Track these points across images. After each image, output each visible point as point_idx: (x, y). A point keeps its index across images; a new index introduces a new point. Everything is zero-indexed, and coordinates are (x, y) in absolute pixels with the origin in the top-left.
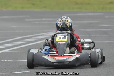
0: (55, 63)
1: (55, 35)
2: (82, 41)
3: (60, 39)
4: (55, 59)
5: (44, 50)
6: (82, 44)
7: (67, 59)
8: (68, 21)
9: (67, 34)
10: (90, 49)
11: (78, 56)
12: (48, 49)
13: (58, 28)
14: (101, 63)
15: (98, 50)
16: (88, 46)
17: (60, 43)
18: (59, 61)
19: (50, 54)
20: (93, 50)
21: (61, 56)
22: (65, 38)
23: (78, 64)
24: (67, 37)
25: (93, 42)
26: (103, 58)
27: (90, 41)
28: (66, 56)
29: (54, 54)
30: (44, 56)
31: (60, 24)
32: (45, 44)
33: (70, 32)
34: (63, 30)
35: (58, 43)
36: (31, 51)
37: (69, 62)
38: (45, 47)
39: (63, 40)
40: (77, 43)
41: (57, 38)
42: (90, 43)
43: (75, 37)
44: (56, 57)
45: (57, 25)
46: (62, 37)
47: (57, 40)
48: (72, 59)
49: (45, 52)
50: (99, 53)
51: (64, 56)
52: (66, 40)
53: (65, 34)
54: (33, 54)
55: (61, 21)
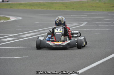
0: (54, 46)
1: (55, 28)
2: (73, 32)
3: (58, 31)
4: (54, 44)
5: (47, 37)
6: (73, 34)
7: (62, 43)
8: (62, 19)
9: (62, 28)
10: (78, 37)
11: (69, 42)
12: (50, 37)
13: (56, 23)
14: (84, 46)
15: (82, 38)
16: (77, 35)
17: (57, 33)
18: (56, 45)
19: (51, 40)
20: (79, 38)
21: (58, 42)
22: (61, 30)
23: (69, 47)
24: (62, 29)
25: (79, 33)
26: (86, 43)
27: (78, 32)
28: (61, 42)
29: (54, 40)
30: (47, 42)
31: (57, 21)
32: (49, 34)
33: (64, 26)
34: (59, 25)
35: (56, 33)
36: (39, 38)
37: (63, 46)
38: (49, 36)
39: (60, 31)
40: (69, 34)
41: (56, 30)
42: (77, 33)
43: (67, 30)
44: (55, 43)
45: (55, 22)
46: (59, 30)
47: (56, 32)
48: (65, 44)
49: (48, 39)
50: (83, 40)
51: (60, 42)
52: (61, 31)
53: (61, 28)
54: (40, 40)
55: (58, 19)
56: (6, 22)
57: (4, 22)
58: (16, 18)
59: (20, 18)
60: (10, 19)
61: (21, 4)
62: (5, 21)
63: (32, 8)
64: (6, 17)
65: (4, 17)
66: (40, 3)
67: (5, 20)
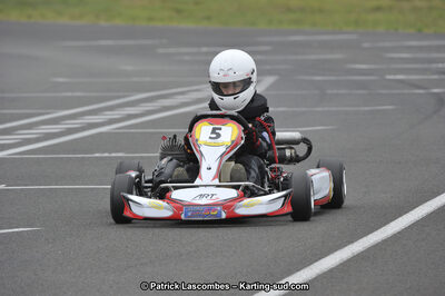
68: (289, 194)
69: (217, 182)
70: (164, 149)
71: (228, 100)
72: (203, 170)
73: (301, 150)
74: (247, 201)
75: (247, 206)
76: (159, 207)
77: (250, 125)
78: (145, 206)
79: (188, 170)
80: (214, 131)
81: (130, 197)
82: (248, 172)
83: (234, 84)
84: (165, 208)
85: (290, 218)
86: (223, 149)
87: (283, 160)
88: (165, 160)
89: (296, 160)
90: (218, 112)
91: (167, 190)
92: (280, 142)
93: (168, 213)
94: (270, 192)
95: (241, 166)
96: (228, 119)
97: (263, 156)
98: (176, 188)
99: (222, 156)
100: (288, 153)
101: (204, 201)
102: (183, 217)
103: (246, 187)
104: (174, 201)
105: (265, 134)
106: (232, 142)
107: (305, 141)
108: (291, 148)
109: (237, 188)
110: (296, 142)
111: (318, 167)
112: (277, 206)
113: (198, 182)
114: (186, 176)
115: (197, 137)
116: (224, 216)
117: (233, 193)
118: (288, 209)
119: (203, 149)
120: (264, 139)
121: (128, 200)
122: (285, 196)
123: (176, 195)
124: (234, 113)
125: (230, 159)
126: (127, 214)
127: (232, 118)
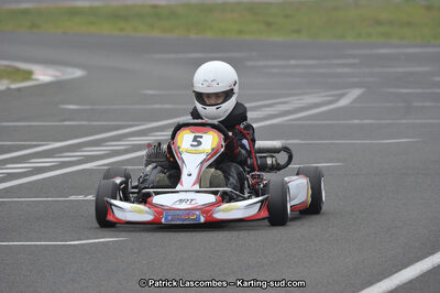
56: (19, 90)
57: (9, 89)
58: (57, 73)
59: (78, 73)
60: (35, 77)
61: (74, 13)
62: (13, 86)
63: (122, 30)
64: (18, 70)
65: (9, 66)
66: (155, 7)
67: (14, 81)
68: (266, 199)
69: (197, 187)
70: (149, 156)
71: (211, 110)
72: (184, 177)
73: (282, 158)
74: (225, 206)
75: (224, 211)
76: (140, 212)
77: (230, 134)
78: (127, 211)
79: (170, 177)
80: (195, 139)
81: (113, 201)
82: (227, 178)
83: (217, 95)
84: (147, 212)
85: (266, 222)
86: (203, 157)
87: (264, 168)
88: (150, 167)
89: (277, 168)
90: (199, 121)
91: (149, 195)
92: (261, 151)
93: (149, 218)
94: (249, 198)
95: (219, 172)
96: (208, 128)
97: (243, 163)
98: (157, 193)
99: (202, 163)
100: (269, 161)
101: (184, 206)
102: (163, 221)
103: (225, 193)
104: (155, 206)
105: (245, 142)
106: (213, 149)
107: (286, 149)
108: (273, 157)
109: (215, 193)
110: (277, 151)
111: (298, 174)
112: (254, 211)
113: (179, 188)
114: (167, 182)
115: (179, 144)
116: (202, 220)
117: (212, 198)
118: (265, 214)
119: (185, 156)
120: (243, 147)
121: (111, 205)
122: (262, 201)
123: (157, 200)
124: (216, 122)
125: (210, 166)
126: (110, 218)
127: (213, 126)
